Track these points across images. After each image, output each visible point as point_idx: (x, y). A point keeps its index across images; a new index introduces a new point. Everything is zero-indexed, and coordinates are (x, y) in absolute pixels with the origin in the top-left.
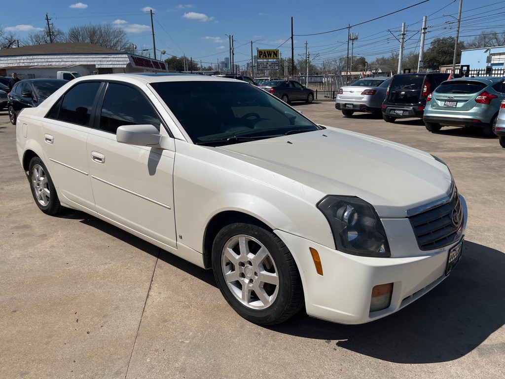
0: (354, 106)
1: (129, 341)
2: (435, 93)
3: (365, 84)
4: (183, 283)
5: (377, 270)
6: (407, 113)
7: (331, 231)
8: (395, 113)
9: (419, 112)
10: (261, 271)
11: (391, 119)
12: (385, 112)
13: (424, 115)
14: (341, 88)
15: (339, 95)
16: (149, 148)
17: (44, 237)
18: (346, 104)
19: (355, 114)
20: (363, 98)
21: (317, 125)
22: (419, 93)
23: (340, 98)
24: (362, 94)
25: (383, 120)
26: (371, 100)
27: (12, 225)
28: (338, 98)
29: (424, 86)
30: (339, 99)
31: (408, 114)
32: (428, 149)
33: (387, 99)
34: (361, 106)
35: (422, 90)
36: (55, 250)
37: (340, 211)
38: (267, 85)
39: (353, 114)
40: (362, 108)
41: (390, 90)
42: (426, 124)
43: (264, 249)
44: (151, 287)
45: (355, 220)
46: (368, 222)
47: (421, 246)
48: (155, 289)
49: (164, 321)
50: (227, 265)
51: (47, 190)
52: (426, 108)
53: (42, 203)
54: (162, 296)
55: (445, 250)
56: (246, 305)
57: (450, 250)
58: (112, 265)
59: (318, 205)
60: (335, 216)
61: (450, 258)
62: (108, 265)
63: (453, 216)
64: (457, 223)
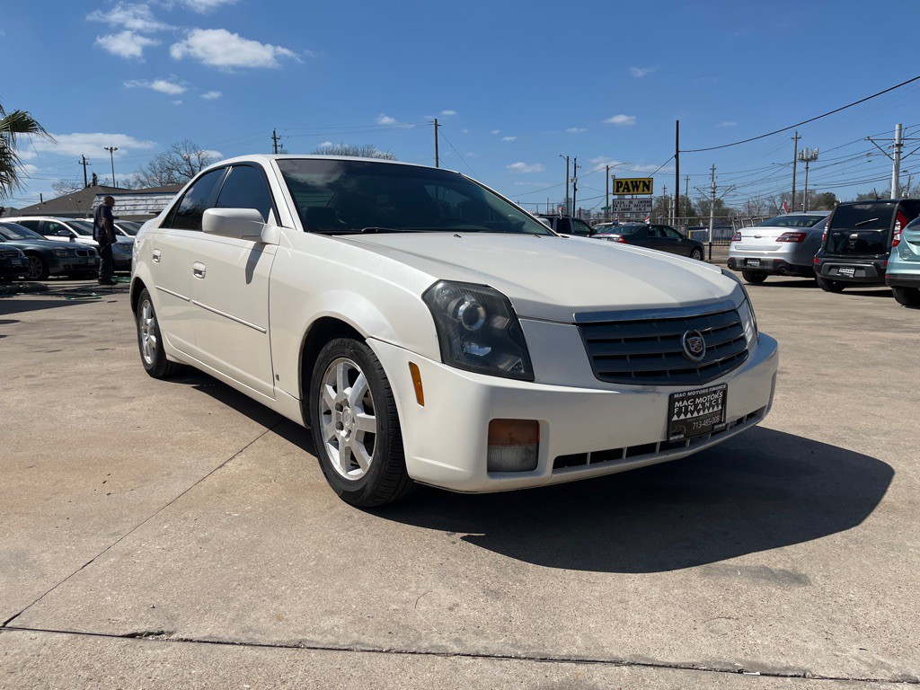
0: (762, 262)
1: (156, 507)
2: (906, 231)
3: (787, 223)
4: (284, 457)
5: (494, 391)
6: (862, 274)
8: (838, 273)
11: (836, 286)
12: (820, 272)
13: (887, 272)
14: (739, 231)
15: (734, 243)
16: (253, 243)
17: (130, 399)
18: (746, 260)
19: (769, 279)
20: (779, 247)
22: (886, 233)
23: (737, 250)
24: (777, 241)
25: (821, 290)
26: (796, 252)
27: (97, 386)
28: (733, 249)
29: (896, 222)
30: (735, 250)
31: (864, 275)
33: (825, 248)
34: (776, 262)
35: (891, 230)
39: (765, 281)
40: (779, 267)
41: (829, 231)
43: (361, 376)
44: (233, 457)
45: (481, 321)
46: (500, 322)
47: (600, 374)
48: (238, 459)
49: (222, 492)
50: (324, 413)
51: (154, 338)
52: (890, 260)
53: (149, 360)
54: (242, 467)
55: (659, 393)
56: (345, 476)
57: (672, 396)
58: (198, 432)
59: (424, 296)
60: (445, 310)
61: (676, 410)
62: (193, 432)
63: (686, 342)
64: (698, 355)
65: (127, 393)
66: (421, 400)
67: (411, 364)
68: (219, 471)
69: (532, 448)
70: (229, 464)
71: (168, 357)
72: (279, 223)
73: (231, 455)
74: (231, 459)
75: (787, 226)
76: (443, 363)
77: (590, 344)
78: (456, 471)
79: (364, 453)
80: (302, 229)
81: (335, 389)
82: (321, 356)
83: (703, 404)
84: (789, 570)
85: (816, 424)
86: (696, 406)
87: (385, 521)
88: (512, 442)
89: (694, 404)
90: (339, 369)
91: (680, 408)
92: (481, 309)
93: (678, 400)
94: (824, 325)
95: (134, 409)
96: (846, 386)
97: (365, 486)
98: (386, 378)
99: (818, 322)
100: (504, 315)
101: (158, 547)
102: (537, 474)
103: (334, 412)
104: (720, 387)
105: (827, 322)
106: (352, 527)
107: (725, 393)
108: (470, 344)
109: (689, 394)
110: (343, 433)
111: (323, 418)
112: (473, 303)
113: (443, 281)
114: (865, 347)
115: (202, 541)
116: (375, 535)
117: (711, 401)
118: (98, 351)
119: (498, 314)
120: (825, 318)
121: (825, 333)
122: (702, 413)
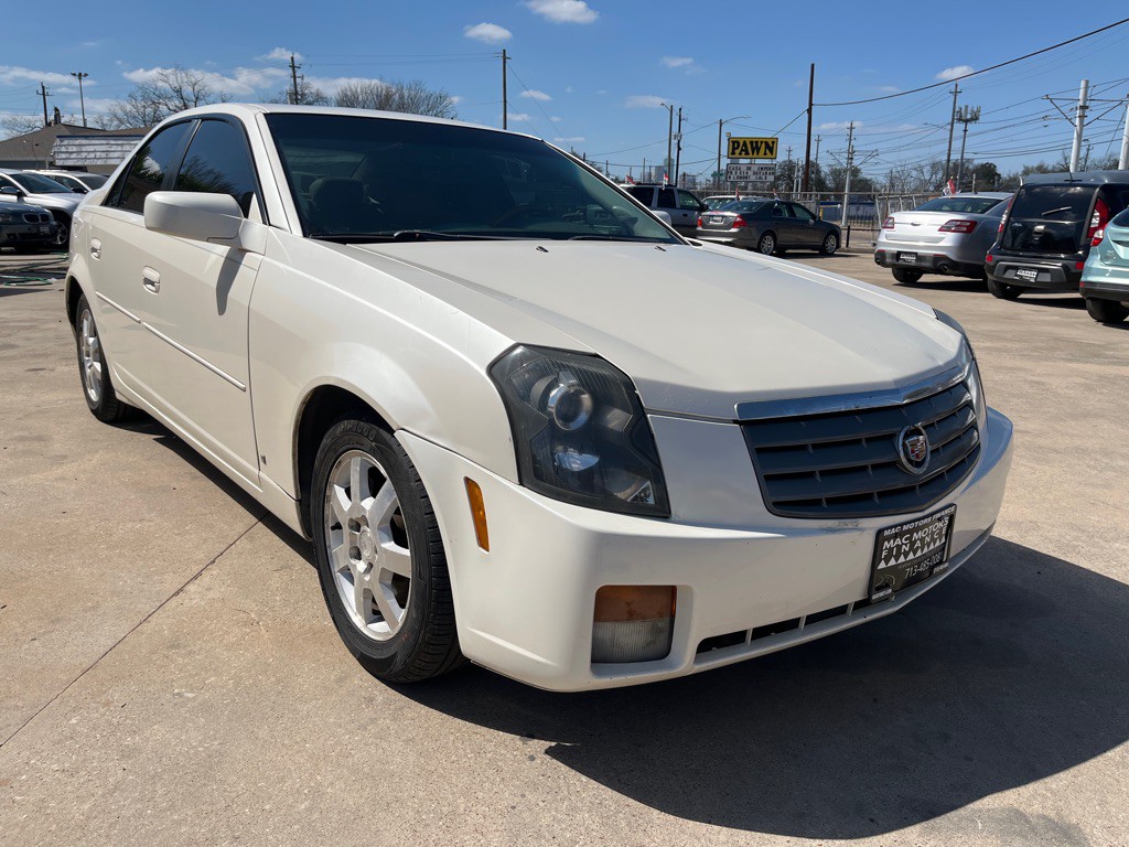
0: (919, 258)
1: (63, 677)
2: (1111, 227)
3: (952, 207)
4: (276, 574)
6: (1047, 278)
7: (510, 436)
8: (1016, 276)
9: (1071, 278)
10: (383, 542)
11: (1010, 292)
12: (992, 273)
13: (1083, 279)
15: (885, 231)
16: (226, 248)
17: (60, 459)
18: (899, 253)
19: (925, 278)
20: (942, 239)
22: (1080, 227)
23: (888, 240)
24: (940, 230)
25: (990, 295)
26: (963, 246)
27: (16, 434)
28: (882, 239)
29: (1093, 212)
30: (885, 240)
31: (1049, 280)
32: (1070, 357)
33: (1001, 244)
34: (937, 258)
35: (1087, 222)
36: (61, 485)
37: (540, 386)
38: (728, 209)
39: (921, 280)
40: (939, 264)
41: (1008, 221)
42: (1089, 303)
43: (388, 484)
44: (200, 574)
45: (583, 417)
46: (617, 419)
47: (775, 504)
48: (206, 579)
49: (172, 647)
50: (333, 528)
51: (98, 366)
52: (1088, 264)
53: (93, 395)
54: (211, 595)
55: (862, 530)
56: (362, 629)
57: (880, 532)
58: (152, 524)
59: (491, 369)
60: (526, 397)
61: (884, 554)
62: (145, 523)
63: (904, 445)
64: (918, 465)
65: (57, 447)
66: (483, 541)
67: (467, 480)
68: (173, 602)
69: (663, 624)
70: (192, 588)
71: (118, 396)
72: (266, 221)
73: (196, 569)
74: (195, 578)
75: (953, 210)
76: (521, 484)
77: (760, 454)
78: (538, 662)
79: (393, 603)
81: (348, 492)
82: (326, 441)
83: (922, 540)
84: (1052, 815)
85: (1034, 519)
86: (912, 544)
87: (424, 710)
88: (631, 616)
89: (911, 542)
90: (355, 465)
91: (891, 549)
92: (586, 398)
93: (888, 539)
94: (1006, 350)
95: (63, 479)
96: (1057, 452)
97: (394, 656)
98: (427, 496)
99: (998, 345)
100: (624, 409)
101: (55, 767)
102: (671, 667)
103: (346, 529)
104: (947, 511)
105: (1009, 345)
106: (373, 721)
107: (952, 518)
108: (565, 451)
109: (905, 528)
110: (361, 566)
111: (330, 534)
112: (573, 385)
113: (523, 345)
114: (1067, 388)
115: (127, 754)
116: (407, 741)
117: (933, 533)
118: (29, 373)
119: (614, 405)
120: (1005, 339)
121: (1010, 363)
122: (919, 554)
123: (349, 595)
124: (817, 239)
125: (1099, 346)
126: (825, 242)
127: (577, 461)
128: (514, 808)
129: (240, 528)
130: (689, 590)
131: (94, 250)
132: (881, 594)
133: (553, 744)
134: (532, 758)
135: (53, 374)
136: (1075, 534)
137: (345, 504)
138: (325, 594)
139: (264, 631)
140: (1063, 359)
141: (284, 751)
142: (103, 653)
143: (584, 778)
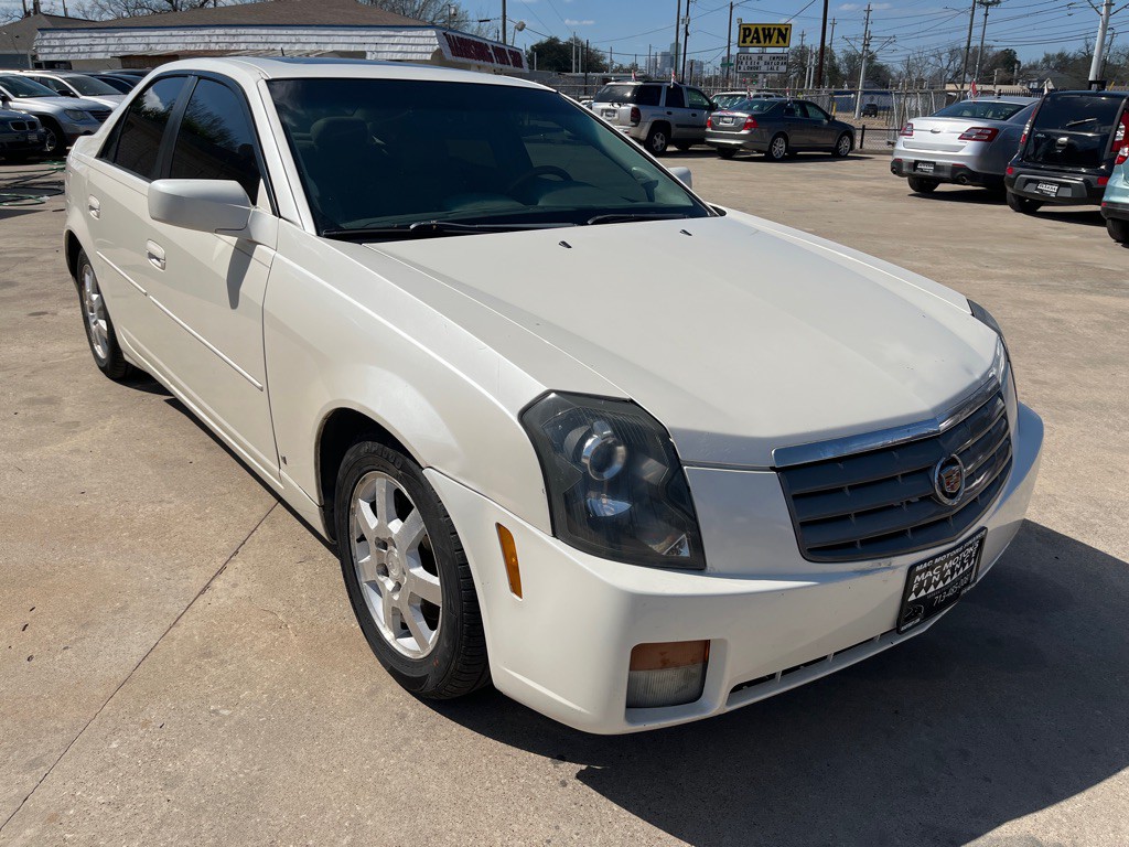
0: (937, 167)
1: (100, 693)
3: (975, 112)
6: (1067, 193)
8: (1037, 189)
9: (1095, 193)
10: (413, 567)
11: (1028, 206)
12: (1012, 187)
13: (1105, 199)
14: (913, 121)
15: (903, 138)
16: (233, 240)
17: (72, 427)
18: (917, 162)
19: (942, 187)
20: (962, 148)
21: (708, 204)
22: (1105, 138)
23: (906, 149)
24: (960, 138)
25: (1007, 208)
26: (983, 155)
27: (26, 395)
28: (899, 146)
29: (1118, 125)
30: (903, 148)
32: (1089, 287)
33: (1022, 155)
34: (956, 168)
35: (1112, 135)
36: (76, 458)
38: (739, 109)
39: (937, 190)
40: (958, 173)
41: (1031, 131)
42: (1109, 222)
43: (415, 512)
44: (224, 567)
45: (618, 465)
46: (652, 470)
47: (809, 550)
48: (230, 574)
49: (204, 655)
50: (359, 541)
51: (103, 324)
52: (1111, 182)
53: (100, 351)
54: (239, 592)
55: (895, 568)
56: (391, 643)
57: (912, 568)
58: (172, 506)
59: (522, 415)
60: (559, 448)
61: (915, 587)
62: (164, 505)
63: (939, 476)
65: (69, 413)
66: (516, 587)
67: (499, 526)
68: (201, 602)
69: (696, 669)
70: (217, 584)
71: (126, 358)
72: (276, 212)
73: (220, 561)
74: (220, 572)
75: (974, 116)
76: (554, 535)
77: (796, 500)
79: (423, 624)
80: (313, 232)
81: (373, 507)
82: (349, 457)
83: (952, 568)
85: (1052, 492)
87: (455, 728)
88: (665, 665)
89: (941, 572)
90: (382, 484)
91: (922, 582)
92: (621, 449)
93: (920, 573)
95: (77, 451)
96: (1076, 408)
97: (426, 677)
98: (456, 533)
99: (1017, 272)
100: (660, 460)
101: (101, 799)
102: (702, 710)
103: (372, 544)
104: (978, 536)
105: (1028, 272)
106: (407, 741)
107: (981, 541)
108: (598, 497)
110: (389, 583)
111: (355, 545)
112: (607, 436)
113: (556, 392)
114: (1086, 326)
115: (171, 782)
116: (443, 764)
117: (963, 558)
118: (32, 318)
119: (649, 455)
120: (1022, 265)
121: (1029, 296)
122: (949, 581)
123: (378, 608)
124: (830, 141)
125: (1119, 273)
126: (838, 144)
127: (609, 507)
128: (549, 842)
129: (260, 510)
130: (723, 642)
131: (92, 208)
132: (910, 625)
133: (584, 767)
134: (564, 784)
135: (55, 319)
136: (1092, 509)
137: (372, 522)
138: (352, 603)
139: (292, 635)
140: (1082, 290)
141: (322, 777)
142: (136, 663)
143: (615, 807)
